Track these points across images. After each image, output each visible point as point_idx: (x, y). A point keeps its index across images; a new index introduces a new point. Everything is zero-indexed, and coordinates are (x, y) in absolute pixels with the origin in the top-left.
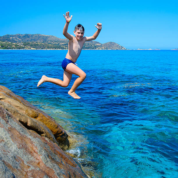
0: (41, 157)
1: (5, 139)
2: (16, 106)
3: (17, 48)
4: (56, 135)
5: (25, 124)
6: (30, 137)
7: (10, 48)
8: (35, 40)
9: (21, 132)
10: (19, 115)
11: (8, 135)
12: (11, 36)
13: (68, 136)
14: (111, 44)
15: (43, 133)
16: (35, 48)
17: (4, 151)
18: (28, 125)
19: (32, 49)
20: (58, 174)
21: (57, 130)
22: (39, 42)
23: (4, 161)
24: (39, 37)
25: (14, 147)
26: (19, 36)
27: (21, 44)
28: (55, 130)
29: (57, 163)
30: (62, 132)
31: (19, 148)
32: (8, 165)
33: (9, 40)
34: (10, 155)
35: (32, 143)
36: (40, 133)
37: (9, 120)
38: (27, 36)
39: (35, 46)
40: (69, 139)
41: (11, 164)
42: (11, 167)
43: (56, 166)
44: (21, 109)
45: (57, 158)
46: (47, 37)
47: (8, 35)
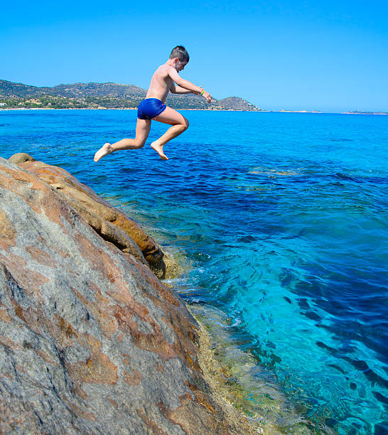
0: (127, 286)
1: (71, 253)
2: (82, 201)
3: (76, 107)
4: (146, 252)
5: (98, 231)
6: (108, 252)
7: (65, 108)
8: (104, 93)
9: (94, 243)
10: (88, 214)
11: (76, 247)
12: (67, 87)
13: (163, 255)
14: (235, 100)
15: (125, 247)
16: (104, 106)
17: (71, 272)
18: (103, 232)
19: (99, 108)
20: (154, 314)
21: (147, 243)
22: (111, 97)
23: (71, 288)
24: (111, 87)
25: (84, 267)
26: (79, 86)
27: (82, 101)
28: (144, 244)
29: (151, 297)
30: (154, 248)
31: (93, 269)
32: (78, 295)
33: (64, 94)
34: (80, 279)
35: (111, 262)
36: (121, 247)
37: (76, 222)
38: (92, 86)
39: (105, 103)
40: (165, 260)
41: (82, 293)
42: (82, 297)
43: (151, 303)
44: (89, 205)
45: (151, 288)
46: (125, 88)
47: (62, 86)
